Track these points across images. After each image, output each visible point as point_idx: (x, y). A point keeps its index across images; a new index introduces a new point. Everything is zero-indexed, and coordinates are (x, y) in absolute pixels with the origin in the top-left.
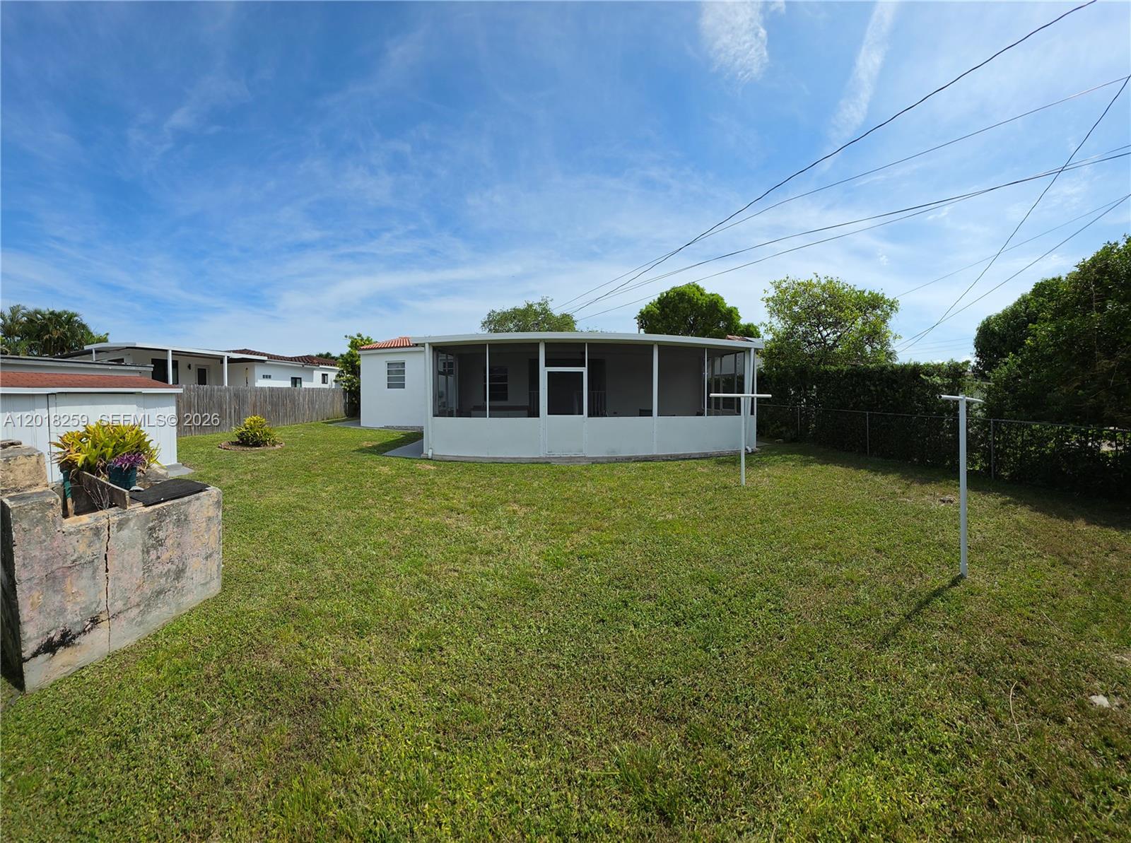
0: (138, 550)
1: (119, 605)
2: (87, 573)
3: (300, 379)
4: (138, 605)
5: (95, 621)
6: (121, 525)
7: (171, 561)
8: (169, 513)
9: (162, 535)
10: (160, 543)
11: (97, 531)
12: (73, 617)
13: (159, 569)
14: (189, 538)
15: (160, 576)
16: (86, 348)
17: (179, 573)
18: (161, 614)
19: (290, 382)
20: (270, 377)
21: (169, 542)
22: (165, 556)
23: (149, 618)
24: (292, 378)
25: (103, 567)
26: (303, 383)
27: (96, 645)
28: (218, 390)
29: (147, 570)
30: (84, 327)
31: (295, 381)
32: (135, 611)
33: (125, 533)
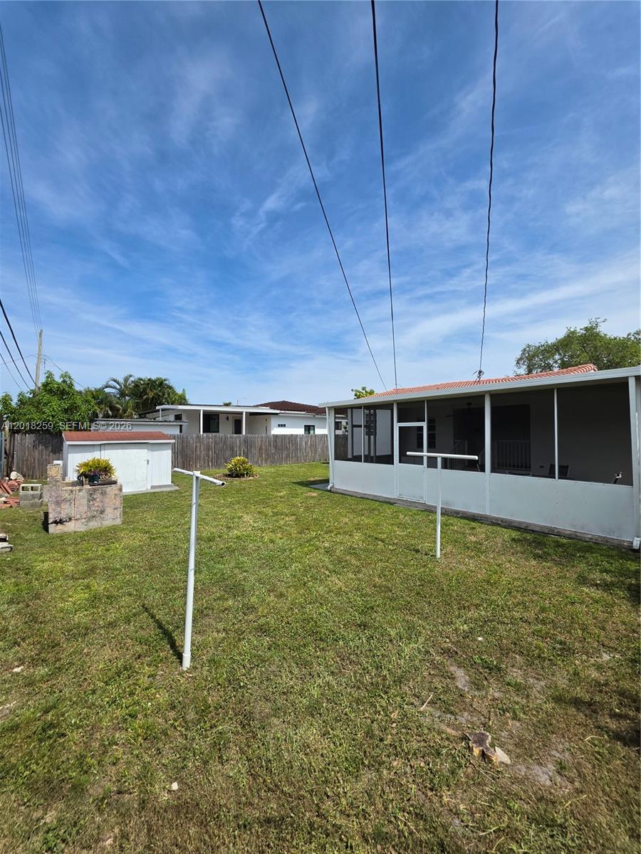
0: (86, 500)
1: (78, 517)
2: (68, 503)
3: (314, 426)
4: (85, 519)
5: (70, 519)
6: (80, 491)
7: (98, 506)
8: (98, 490)
9: (95, 497)
10: (94, 499)
11: (72, 491)
12: (63, 516)
13: (93, 508)
14: (107, 500)
15: (94, 511)
16: (157, 408)
17: (102, 512)
18: (94, 525)
19: (303, 429)
20: (284, 426)
21: (98, 500)
22: (96, 504)
23: (90, 524)
24: (305, 426)
25: (73, 503)
26: (316, 429)
27: (70, 527)
28: (231, 437)
29: (89, 507)
30: (170, 388)
31: (308, 428)
32: (84, 520)
33: (81, 493)
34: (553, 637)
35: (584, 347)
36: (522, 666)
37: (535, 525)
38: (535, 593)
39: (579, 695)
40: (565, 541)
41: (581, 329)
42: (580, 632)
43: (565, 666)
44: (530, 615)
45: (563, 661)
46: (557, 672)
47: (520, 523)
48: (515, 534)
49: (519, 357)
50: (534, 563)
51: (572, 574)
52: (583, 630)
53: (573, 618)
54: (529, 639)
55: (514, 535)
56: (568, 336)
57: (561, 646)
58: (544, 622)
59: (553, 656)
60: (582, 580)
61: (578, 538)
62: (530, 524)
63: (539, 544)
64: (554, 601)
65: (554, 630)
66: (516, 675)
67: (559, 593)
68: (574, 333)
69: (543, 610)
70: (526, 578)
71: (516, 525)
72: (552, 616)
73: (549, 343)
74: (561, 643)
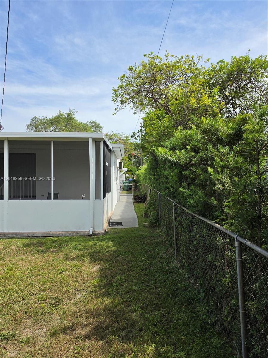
34: (51, 298)
35: (66, 125)
36: (31, 325)
37: (38, 233)
38: (39, 274)
39: (66, 325)
40: (56, 239)
41: (65, 113)
42: (65, 288)
43: (57, 312)
44: (36, 290)
45: (57, 309)
46: (53, 318)
47: (28, 233)
48: (26, 241)
49: (29, 124)
50: (38, 256)
51: (61, 256)
52: (67, 286)
53: (61, 281)
54: (36, 305)
55: (24, 241)
56: (59, 117)
57: (55, 301)
58: (45, 291)
59: (51, 309)
60: (67, 258)
61: (63, 235)
62: (35, 233)
63: (41, 244)
64: (51, 275)
65: (51, 293)
66: (27, 334)
67: (54, 269)
68: (62, 115)
69: (44, 283)
70: (33, 267)
71: (26, 235)
72: (49, 285)
73: (48, 118)
74: (55, 299)
